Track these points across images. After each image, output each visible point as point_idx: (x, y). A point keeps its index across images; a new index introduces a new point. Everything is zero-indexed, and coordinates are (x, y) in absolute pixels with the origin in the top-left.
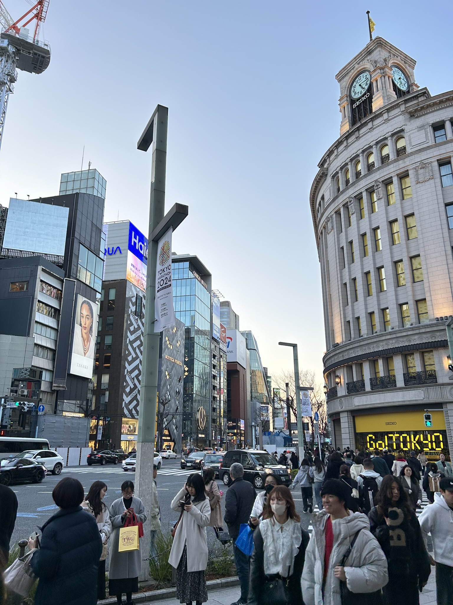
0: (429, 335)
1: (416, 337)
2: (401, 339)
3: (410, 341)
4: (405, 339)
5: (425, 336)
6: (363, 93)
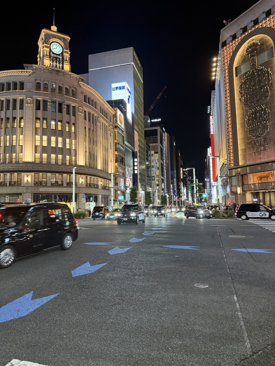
0: (77, 170)
6: (58, 53)
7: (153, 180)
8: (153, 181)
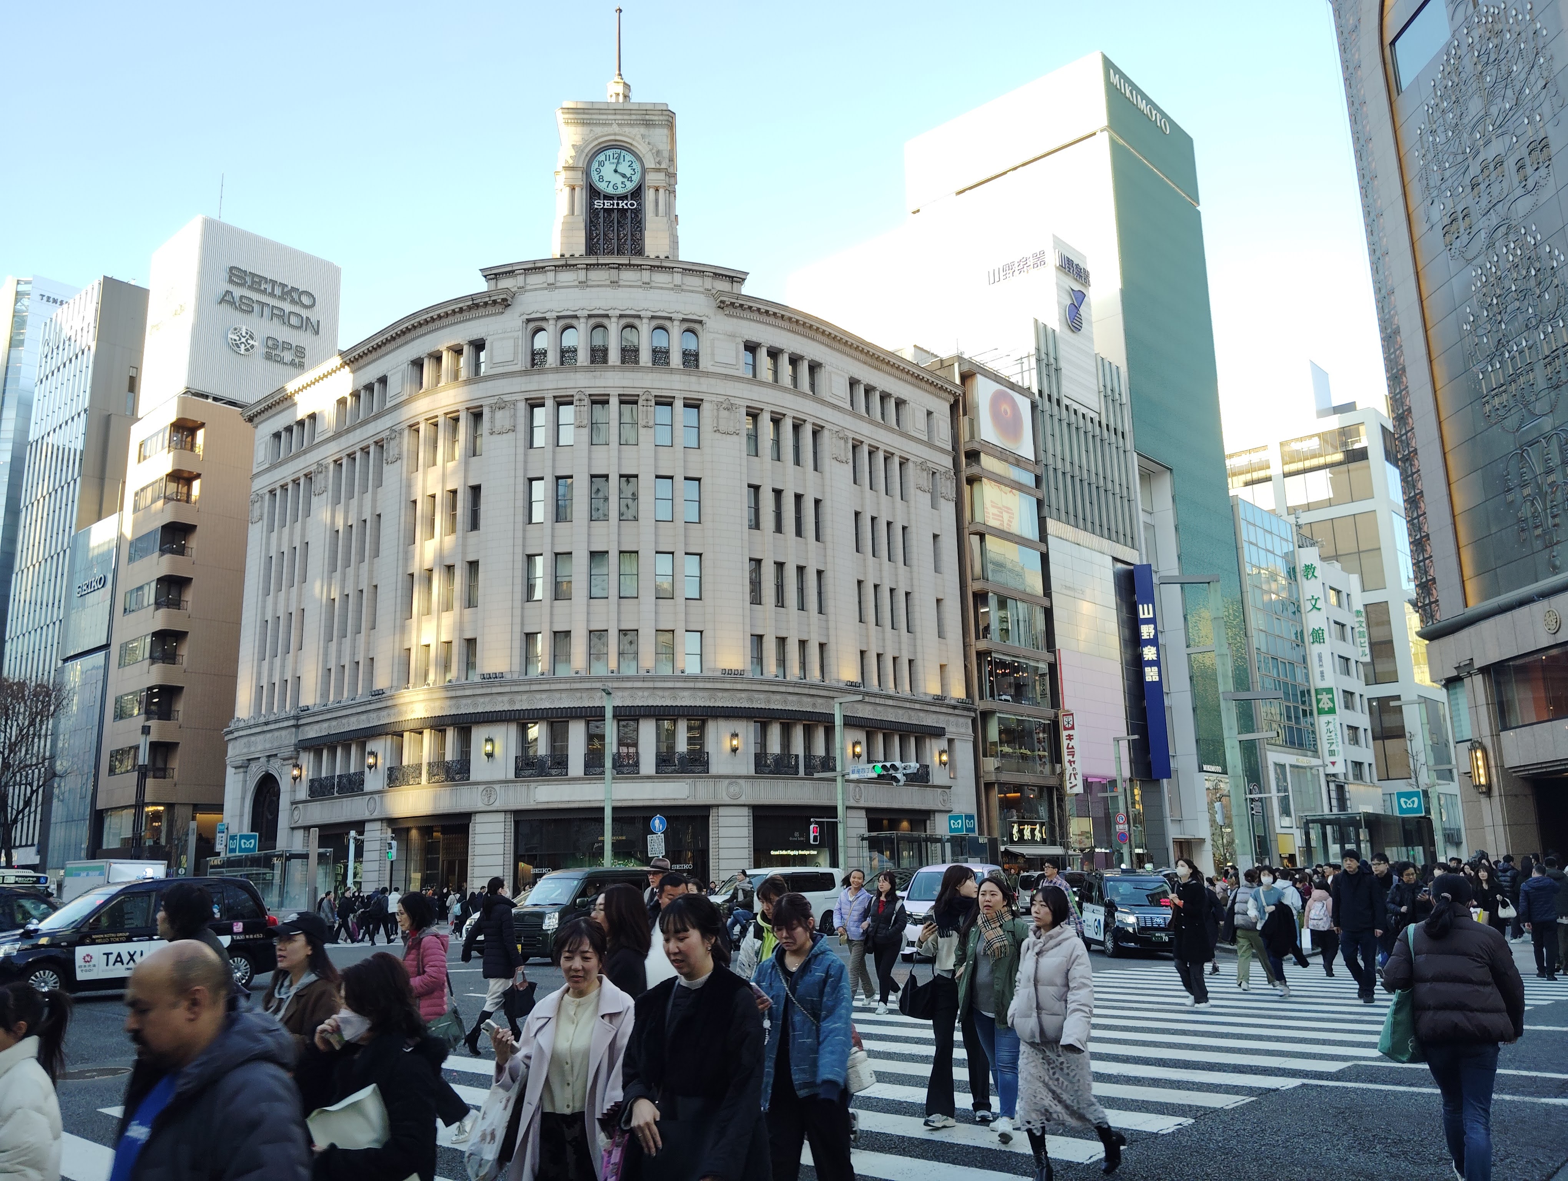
0: (706, 694)
1: (686, 694)
2: (660, 693)
3: (675, 698)
4: (667, 693)
5: (700, 694)
6: (621, 191)
7: (1321, 712)
8: (1324, 719)
